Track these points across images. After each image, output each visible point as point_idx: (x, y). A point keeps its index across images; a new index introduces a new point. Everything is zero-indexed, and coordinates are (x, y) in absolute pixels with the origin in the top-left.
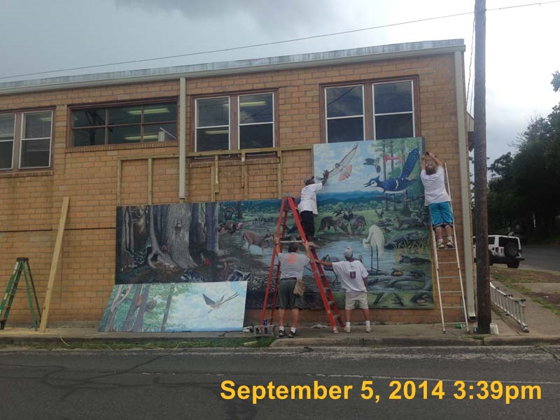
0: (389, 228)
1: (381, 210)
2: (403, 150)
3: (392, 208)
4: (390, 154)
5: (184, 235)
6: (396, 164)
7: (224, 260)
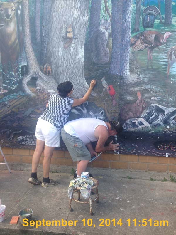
5: (76, 49)
7: (137, 89)
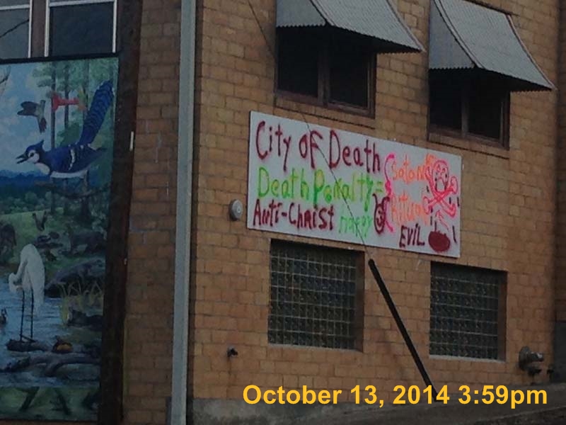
0: (54, 252)
1: (42, 212)
2: (85, 85)
3: (60, 209)
4: (63, 93)
6: (73, 114)
